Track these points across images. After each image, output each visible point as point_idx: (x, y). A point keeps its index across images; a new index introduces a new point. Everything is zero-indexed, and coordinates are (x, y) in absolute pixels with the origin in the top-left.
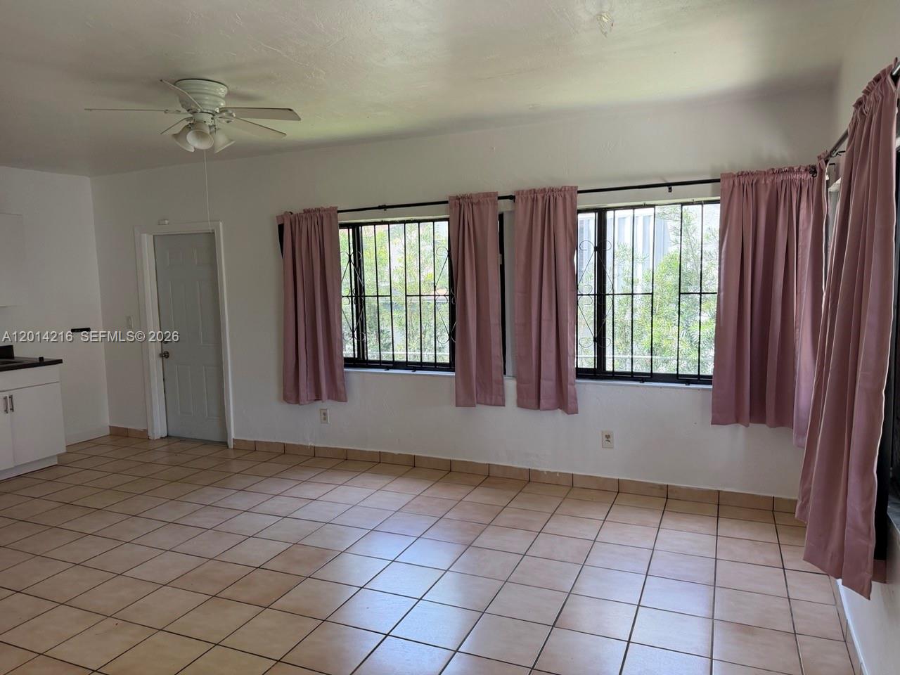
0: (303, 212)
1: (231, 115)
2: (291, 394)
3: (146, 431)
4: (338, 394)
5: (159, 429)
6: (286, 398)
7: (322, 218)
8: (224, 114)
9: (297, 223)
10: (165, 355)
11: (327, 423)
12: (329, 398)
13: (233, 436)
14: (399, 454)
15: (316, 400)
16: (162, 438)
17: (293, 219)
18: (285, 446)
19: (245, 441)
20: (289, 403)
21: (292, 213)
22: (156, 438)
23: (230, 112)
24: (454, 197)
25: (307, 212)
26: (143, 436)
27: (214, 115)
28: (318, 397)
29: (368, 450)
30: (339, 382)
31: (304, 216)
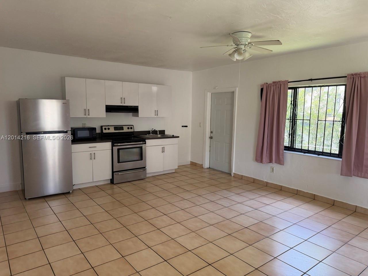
0: (272, 83)
1: (252, 45)
2: (259, 158)
3: (202, 165)
4: (280, 161)
5: (206, 165)
6: (257, 160)
7: (281, 85)
8: (250, 45)
9: (269, 87)
10: (211, 138)
11: (274, 173)
12: (275, 163)
13: (234, 172)
14: (307, 192)
15: (269, 162)
16: (207, 168)
17: (268, 86)
18: (254, 179)
19: (238, 174)
20: (258, 162)
21: (267, 83)
22: (205, 168)
23: (252, 44)
24: (350, 74)
25: (274, 82)
26: (201, 166)
27: (245, 45)
28: (271, 161)
29: (292, 188)
30: (281, 156)
31: (273, 85)
